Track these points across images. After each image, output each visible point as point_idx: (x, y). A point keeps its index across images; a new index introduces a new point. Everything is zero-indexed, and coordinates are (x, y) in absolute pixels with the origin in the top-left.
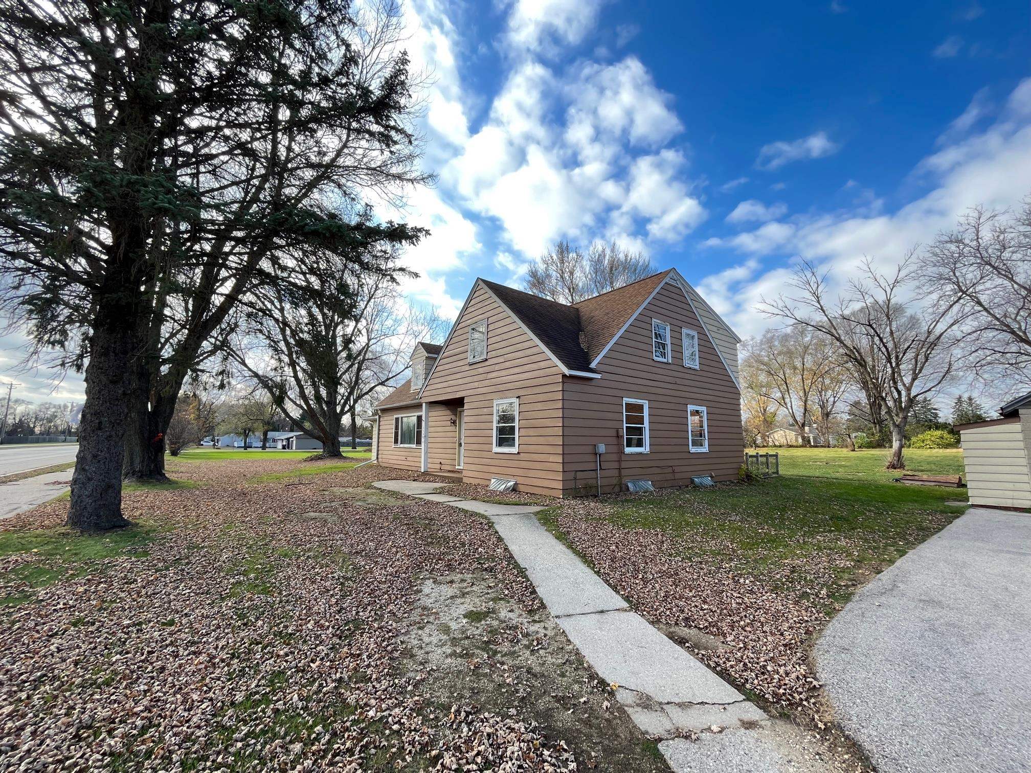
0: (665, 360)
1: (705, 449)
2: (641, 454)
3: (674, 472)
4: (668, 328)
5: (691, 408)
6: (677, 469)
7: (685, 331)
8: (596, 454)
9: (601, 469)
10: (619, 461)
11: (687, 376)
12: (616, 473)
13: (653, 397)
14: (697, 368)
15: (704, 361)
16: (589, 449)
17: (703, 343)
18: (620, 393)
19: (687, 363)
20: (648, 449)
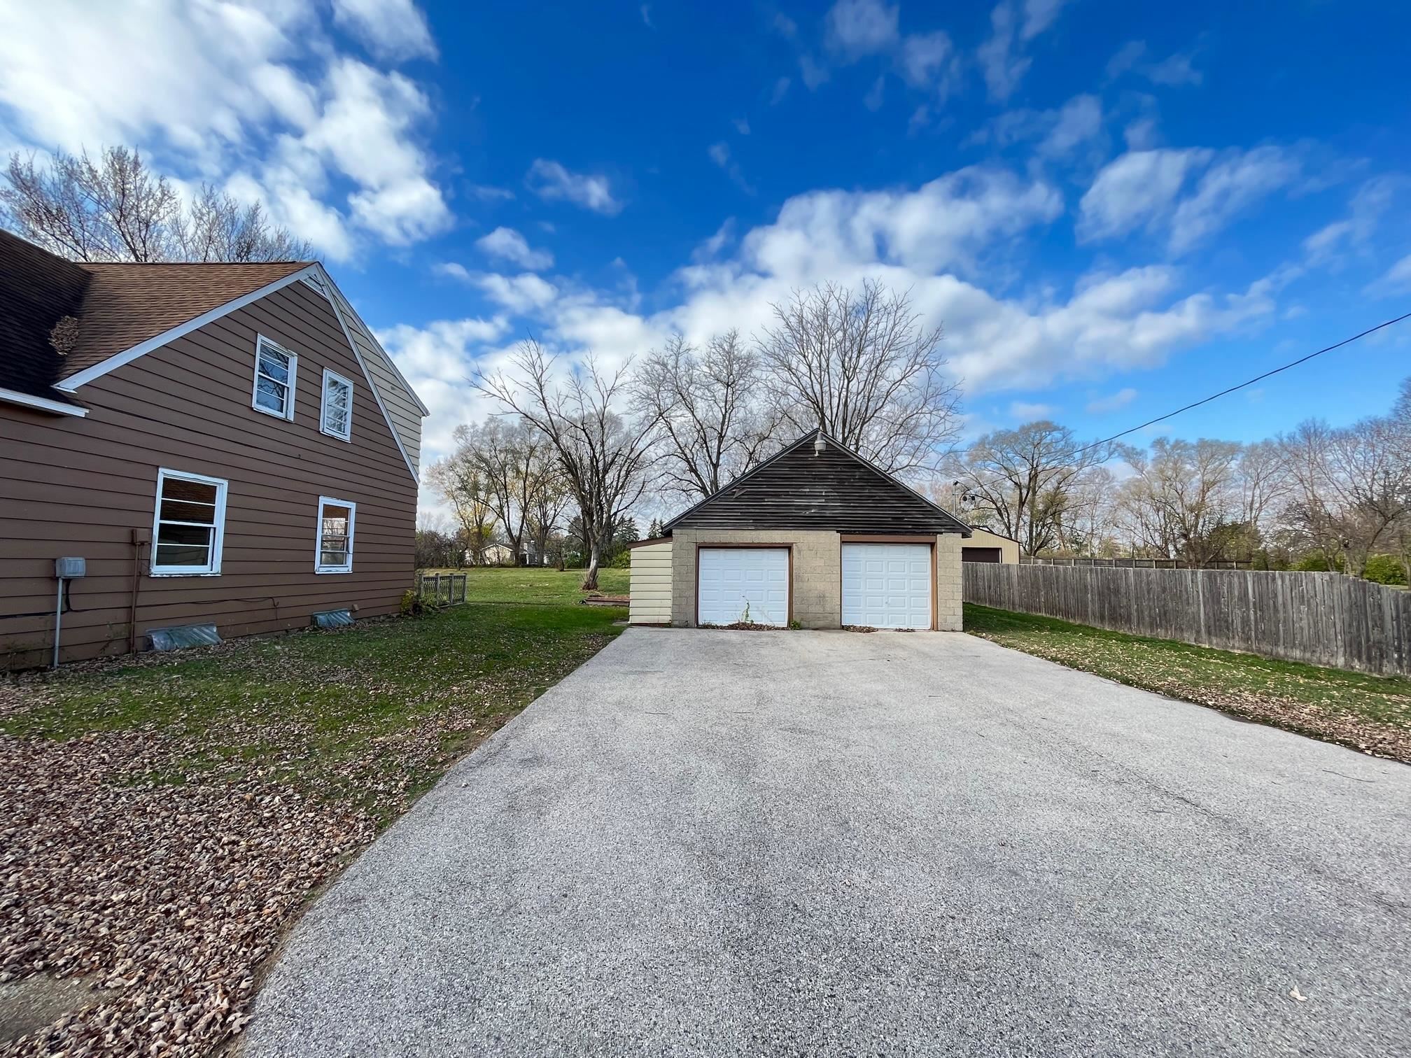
0: (281, 415)
1: (347, 568)
2: (197, 577)
3: (275, 607)
4: (294, 362)
5: (324, 501)
6: (283, 603)
7: (328, 375)
8: (55, 579)
9: (68, 609)
10: (134, 592)
11: (324, 449)
12: (122, 615)
13: (239, 475)
14: (347, 439)
15: (360, 431)
16: (38, 569)
17: (362, 402)
18: (153, 458)
19: (326, 428)
20: (217, 568)
